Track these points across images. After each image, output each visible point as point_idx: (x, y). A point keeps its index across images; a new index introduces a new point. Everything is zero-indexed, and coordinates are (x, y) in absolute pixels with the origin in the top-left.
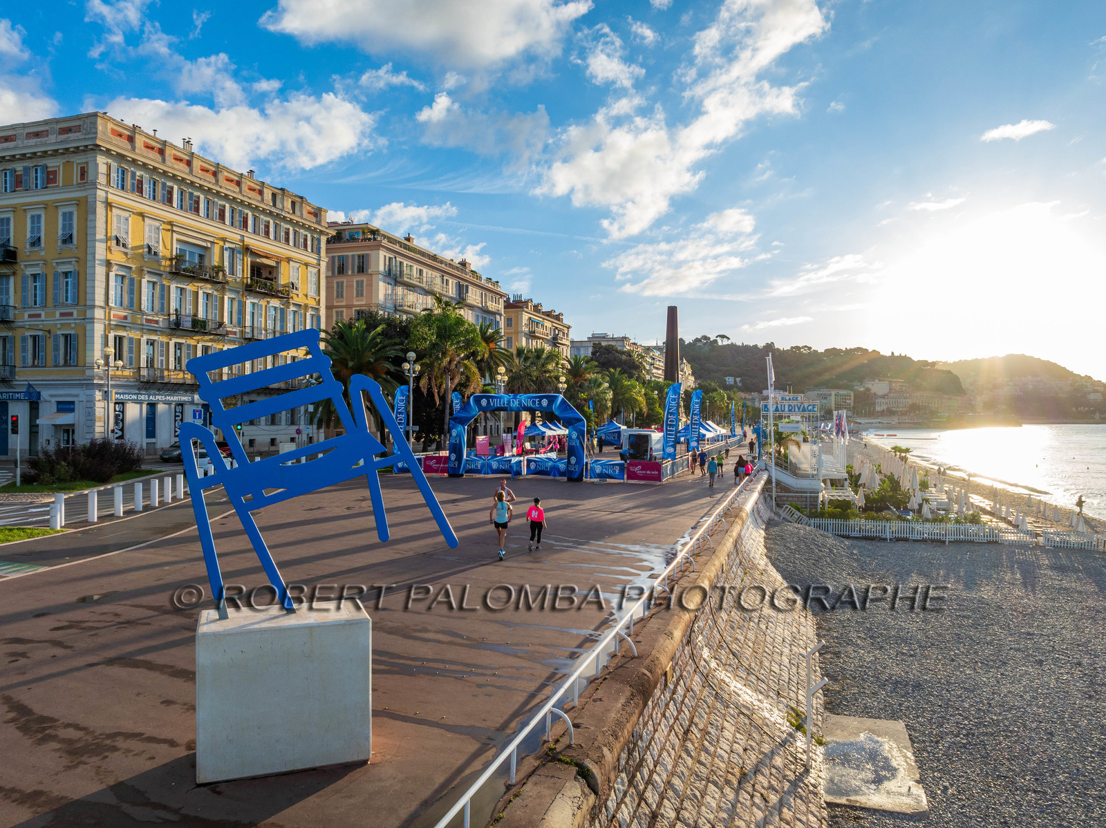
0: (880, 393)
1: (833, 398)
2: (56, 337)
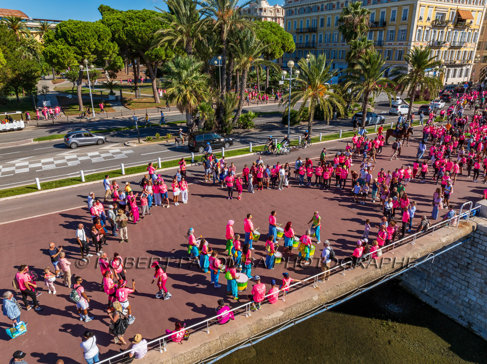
2: (397, 51)
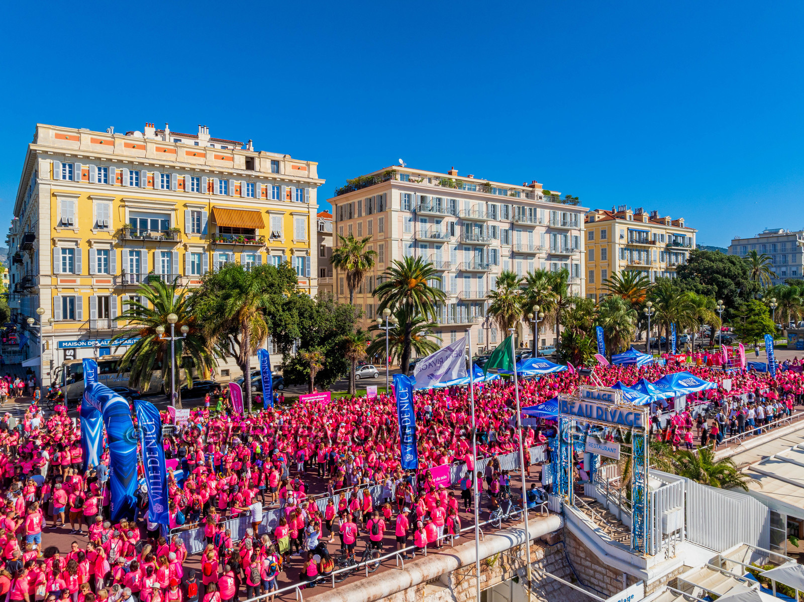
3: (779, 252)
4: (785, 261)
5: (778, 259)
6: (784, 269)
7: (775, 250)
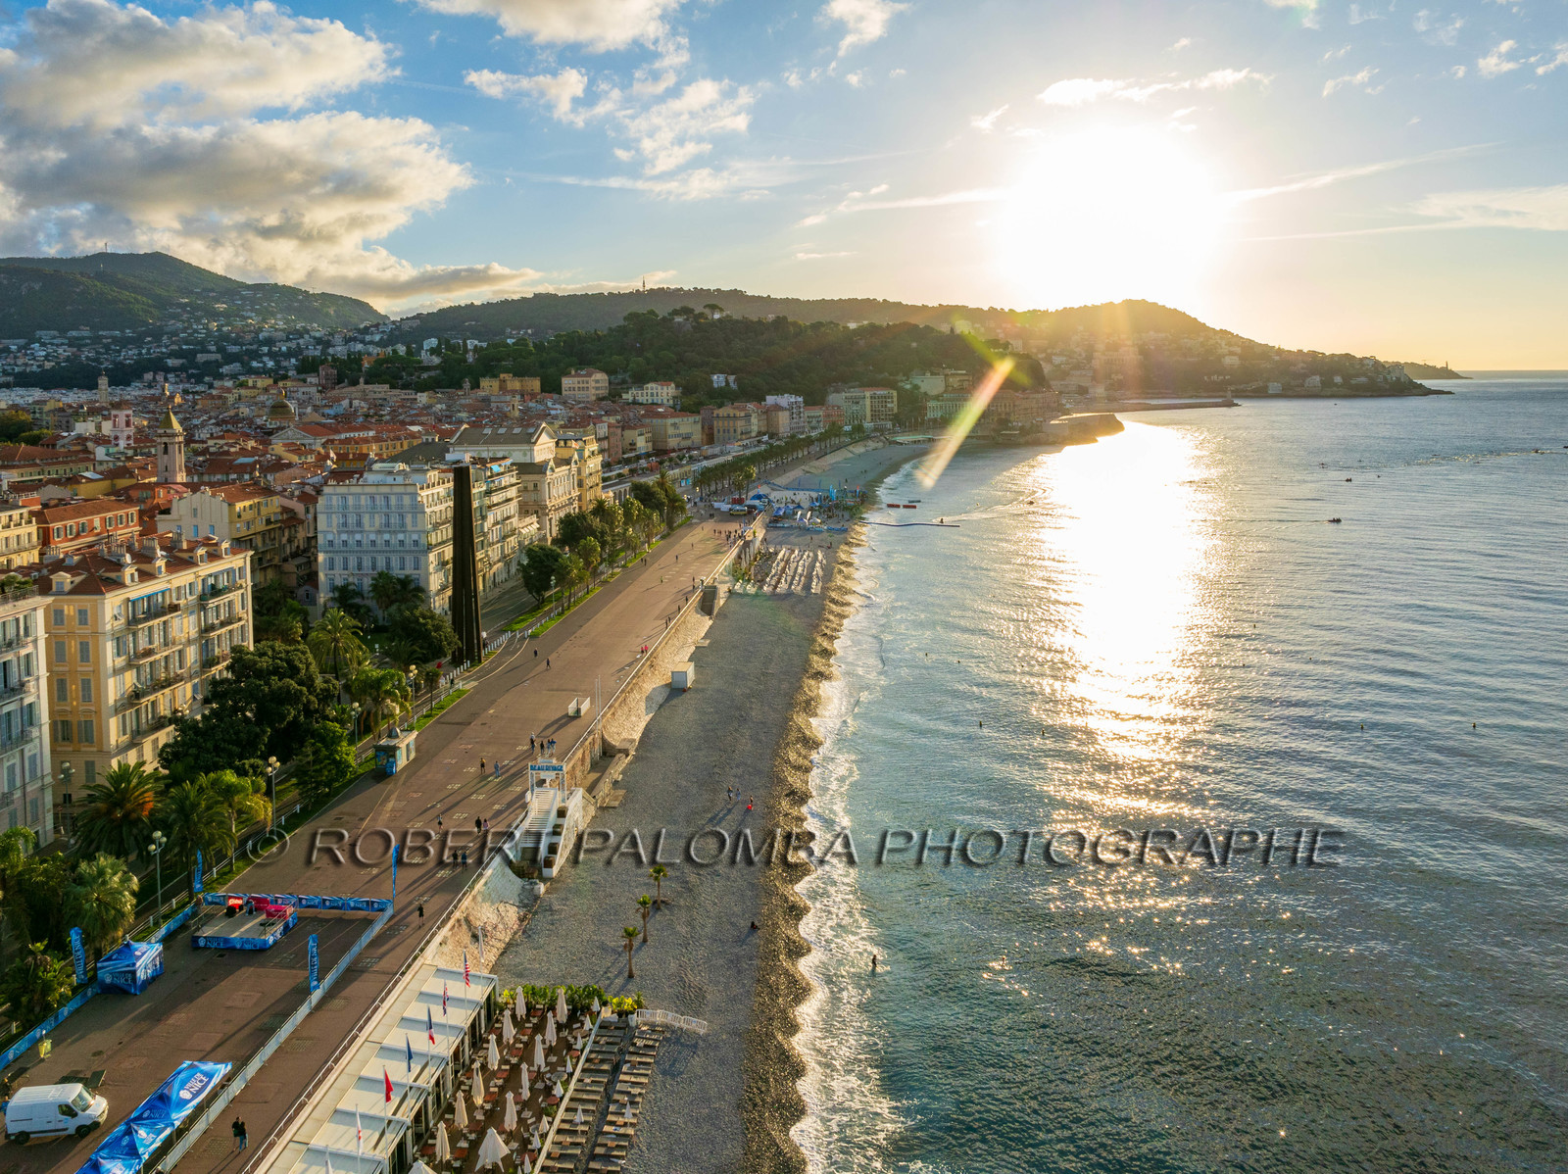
0: (934, 392)
1: (868, 402)
3: (393, 509)
4: (403, 525)
5: (392, 521)
6: (401, 536)
7: (388, 506)
